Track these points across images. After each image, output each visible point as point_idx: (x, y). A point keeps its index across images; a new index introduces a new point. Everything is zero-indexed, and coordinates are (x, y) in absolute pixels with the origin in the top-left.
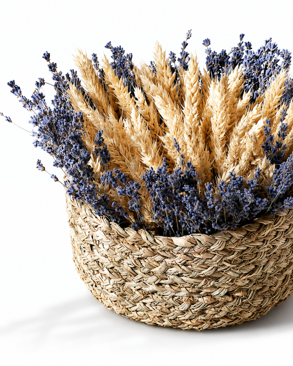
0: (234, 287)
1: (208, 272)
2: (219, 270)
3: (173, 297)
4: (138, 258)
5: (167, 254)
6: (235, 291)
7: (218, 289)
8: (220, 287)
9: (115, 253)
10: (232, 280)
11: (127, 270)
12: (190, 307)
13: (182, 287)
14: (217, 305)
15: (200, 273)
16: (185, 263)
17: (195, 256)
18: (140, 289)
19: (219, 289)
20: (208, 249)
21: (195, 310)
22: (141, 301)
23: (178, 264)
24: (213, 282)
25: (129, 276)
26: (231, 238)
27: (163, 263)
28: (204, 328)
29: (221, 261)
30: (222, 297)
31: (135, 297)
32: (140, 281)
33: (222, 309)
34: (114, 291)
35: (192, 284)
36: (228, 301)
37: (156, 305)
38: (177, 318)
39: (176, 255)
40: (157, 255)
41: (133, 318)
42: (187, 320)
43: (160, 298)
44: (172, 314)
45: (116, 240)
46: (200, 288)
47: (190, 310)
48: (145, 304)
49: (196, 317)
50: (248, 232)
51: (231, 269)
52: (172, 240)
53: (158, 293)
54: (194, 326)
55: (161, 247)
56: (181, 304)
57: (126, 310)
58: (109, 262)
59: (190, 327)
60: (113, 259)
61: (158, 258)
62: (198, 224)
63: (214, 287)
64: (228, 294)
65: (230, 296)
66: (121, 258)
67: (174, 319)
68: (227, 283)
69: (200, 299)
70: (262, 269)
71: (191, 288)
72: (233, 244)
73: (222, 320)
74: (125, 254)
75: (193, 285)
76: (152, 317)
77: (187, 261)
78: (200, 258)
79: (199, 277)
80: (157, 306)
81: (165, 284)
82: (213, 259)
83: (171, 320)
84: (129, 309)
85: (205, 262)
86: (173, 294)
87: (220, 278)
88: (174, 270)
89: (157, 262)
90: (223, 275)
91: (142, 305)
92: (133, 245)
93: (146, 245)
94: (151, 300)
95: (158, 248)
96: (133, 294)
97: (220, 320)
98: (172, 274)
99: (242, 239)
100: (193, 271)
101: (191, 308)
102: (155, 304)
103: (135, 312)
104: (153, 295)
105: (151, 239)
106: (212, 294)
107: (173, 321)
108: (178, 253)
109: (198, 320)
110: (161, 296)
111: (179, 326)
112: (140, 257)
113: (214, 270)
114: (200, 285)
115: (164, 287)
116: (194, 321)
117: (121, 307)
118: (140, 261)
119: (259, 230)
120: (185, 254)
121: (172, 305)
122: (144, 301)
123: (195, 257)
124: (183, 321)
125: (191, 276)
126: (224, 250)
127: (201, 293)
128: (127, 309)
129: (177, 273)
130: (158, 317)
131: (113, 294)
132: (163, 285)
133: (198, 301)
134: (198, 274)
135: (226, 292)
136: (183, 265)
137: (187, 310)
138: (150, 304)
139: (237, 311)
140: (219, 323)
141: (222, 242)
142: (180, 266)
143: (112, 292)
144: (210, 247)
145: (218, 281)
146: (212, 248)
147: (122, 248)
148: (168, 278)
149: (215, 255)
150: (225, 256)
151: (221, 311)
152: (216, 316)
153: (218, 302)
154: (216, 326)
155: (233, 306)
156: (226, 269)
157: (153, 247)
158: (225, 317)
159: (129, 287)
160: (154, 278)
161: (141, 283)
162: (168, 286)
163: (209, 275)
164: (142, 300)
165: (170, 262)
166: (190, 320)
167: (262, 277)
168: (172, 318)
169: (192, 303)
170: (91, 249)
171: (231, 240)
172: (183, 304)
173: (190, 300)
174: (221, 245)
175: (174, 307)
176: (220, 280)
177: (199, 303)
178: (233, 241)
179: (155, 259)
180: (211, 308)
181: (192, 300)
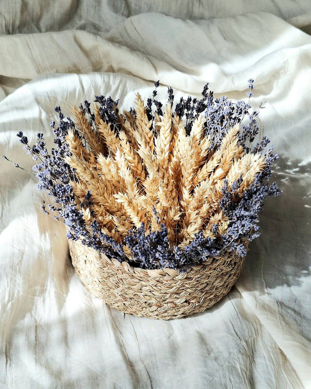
0: (191, 297)
1: (173, 290)
2: (180, 289)
3: (146, 302)
5: (143, 279)
6: (191, 299)
9: (104, 272)
10: (189, 294)
11: (112, 283)
12: (157, 309)
13: (152, 298)
14: (177, 308)
15: (167, 291)
16: (156, 285)
17: (163, 282)
18: (121, 295)
19: (180, 299)
20: (174, 278)
21: (161, 311)
22: (122, 302)
23: (150, 285)
24: (176, 295)
26: (191, 270)
27: (140, 284)
28: (167, 319)
29: (182, 284)
30: (182, 304)
31: (118, 299)
36: (185, 306)
38: (147, 314)
39: (149, 281)
42: (155, 315)
46: (166, 299)
47: (158, 311)
48: (124, 304)
49: (161, 314)
50: (204, 265)
52: (147, 273)
53: (135, 299)
60: (102, 275)
61: (136, 280)
63: (176, 298)
64: (186, 301)
66: (108, 276)
68: (185, 296)
69: (165, 305)
70: (212, 285)
71: (159, 299)
72: (193, 274)
73: (179, 316)
74: (111, 274)
75: (160, 297)
77: (158, 284)
81: (140, 295)
82: (177, 283)
85: (171, 285)
88: (147, 288)
89: (135, 283)
90: (184, 292)
92: (118, 270)
94: (130, 303)
95: (137, 276)
96: (116, 297)
98: (146, 290)
99: (199, 270)
100: (161, 290)
102: (132, 305)
103: (117, 306)
104: (131, 300)
105: (131, 270)
106: (174, 302)
108: (151, 280)
112: (122, 278)
113: (177, 289)
114: (166, 297)
115: (139, 297)
116: (160, 316)
118: (122, 281)
119: (212, 263)
120: (156, 281)
122: (124, 302)
124: (152, 316)
125: (160, 292)
126: (186, 278)
127: (166, 301)
129: (150, 290)
130: (134, 312)
134: (165, 291)
135: (184, 301)
136: (154, 286)
137: (155, 311)
141: (185, 274)
142: (152, 287)
145: (179, 295)
146: (176, 278)
147: (109, 270)
148: (143, 292)
149: (179, 281)
150: (186, 281)
151: (179, 311)
152: (176, 314)
153: (178, 306)
154: (175, 318)
155: (188, 308)
156: (186, 288)
157: (133, 275)
158: (183, 314)
159: (113, 292)
160: (132, 291)
161: (122, 292)
162: (142, 296)
163: (173, 292)
165: (145, 284)
166: (157, 315)
167: (211, 289)
169: (160, 307)
170: (86, 263)
171: (191, 272)
172: (152, 307)
173: (158, 305)
174: (183, 276)
175: (146, 308)
176: (181, 294)
177: (164, 307)
178: (193, 272)
179: (134, 281)
180: (173, 309)
181: (160, 305)
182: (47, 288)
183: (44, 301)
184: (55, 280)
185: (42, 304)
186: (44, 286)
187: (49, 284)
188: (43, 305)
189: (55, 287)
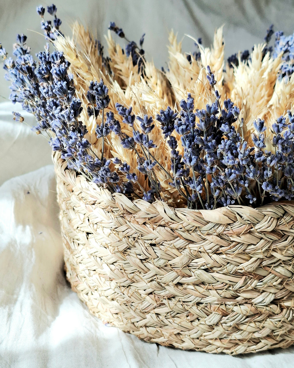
0: (284, 293)
1: (250, 266)
2: (264, 263)
3: (198, 304)
4: (151, 245)
5: (193, 236)
6: (285, 298)
7: (262, 293)
8: (264, 291)
9: (119, 240)
10: (282, 281)
11: (135, 264)
12: (221, 319)
13: (210, 289)
14: (259, 319)
15: (238, 268)
16: (217, 250)
17: (232, 239)
18: (151, 293)
19: (264, 294)
20: (252, 228)
21: (228, 324)
22: (152, 311)
23: (207, 251)
24: (256, 281)
25: (138, 274)
26: (284, 215)
27: (187, 251)
28: (239, 352)
29: (267, 250)
30: (267, 306)
31: (145, 304)
32: (152, 281)
33: (265, 325)
34: (115, 297)
35: (227, 284)
36: (274, 313)
37: (173, 317)
38: (201, 336)
39: (205, 237)
40: (179, 238)
41: (142, 337)
42: (216, 339)
43: (179, 305)
44: (195, 330)
45: (120, 219)
46: (236, 291)
47: (221, 324)
48: (157, 314)
49: (228, 335)
51: (281, 263)
52: (201, 214)
53: (177, 299)
54: (225, 348)
55: (184, 225)
56: (208, 316)
57: (132, 325)
58: (110, 254)
59: (219, 350)
60: (116, 248)
61: (180, 243)
62: (238, 189)
63: (255, 289)
64: (274, 302)
65: (277, 305)
66: (127, 246)
67: (198, 338)
68: (274, 286)
69: (235, 309)
71: (224, 290)
72: (287, 223)
73: (263, 341)
74: (132, 239)
75: (226, 287)
76: (168, 335)
77: (221, 247)
78: (239, 243)
79: (236, 274)
80: (175, 319)
81: (188, 284)
82: (257, 245)
83: (193, 339)
84: (135, 324)
85: (245, 250)
86: (198, 300)
87: (264, 277)
88: (200, 261)
89: (178, 249)
90: (270, 273)
91: (155, 316)
92: (144, 223)
93: (162, 223)
94: (167, 310)
95: (181, 226)
96: (142, 300)
97: (260, 341)
98: (198, 267)
100: (228, 263)
101: (221, 322)
102: (173, 315)
103: (144, 328)
104: (170, 302)
105: (170, 211)
106: (253, 301)
107: (197, 341)
108: (208, 234)
109: (231, 340)
110: (181, 303)
111: (204, 349)
112: (153, 242)
113: (258, 263)
114: (237, 286)
115: (185, 289)
116: (226, 341)
117: (125, 321)
118: (153, 249)
120: (219, 236)
121: (196, 316)
122: (157, 311)
123: (233, 242)
124: (211, 342)
125: (225, 271)
126: (273, 232)
127: (237, 299)
128: (133, 323)
129: (206, 267)
130: (175, 335)
131: (115, 302)
132: (185, 286)
133: (233, 311)
134: (235, 268)
135: (272, 299)
136: (215, 253)
137: (217, 325)
138: (165, 315)
139: (286, 329)
140: (260, 345)
141: (272, 219)
142: (210, 254)
143: (113, 300)
144: (255, 225)
145: (262, 282)
146: (257, 227)
148: (193, 274)
149: (262, 239)
150: (274, 242)
151: (263, 327)
152: (256, 335)
153: (260, 314)
154: (255, 350)
155: (280, 321)
156: (274, 263)
157: (173, 226)
158: (268, 336)
159: (137, 290)
160: (173, 274)
161: (154, 282)
162: (192, 287)
163: (249, 270)
164: (154, 309)
165: (196, 249)
166: (220, 339)
168: (195, 336)
169: (225, 315)
170: (87, 238)
171: (285, 217)
172: (211, 315)
173: (222, 309)
174: (270, 223)
175: (199, 320)
176: (265, 280)
177: (234, 314)
178: (287, 218)
179: (175, 244)
180: (250, 322)
181: (225, 309)
182: (17, 298)
183: (10, 315)
184: (34, 290)
185: (5, 319)
186: (13, 294)
187: (22, 293)
188: (7, 321)
189: (34, 299)
